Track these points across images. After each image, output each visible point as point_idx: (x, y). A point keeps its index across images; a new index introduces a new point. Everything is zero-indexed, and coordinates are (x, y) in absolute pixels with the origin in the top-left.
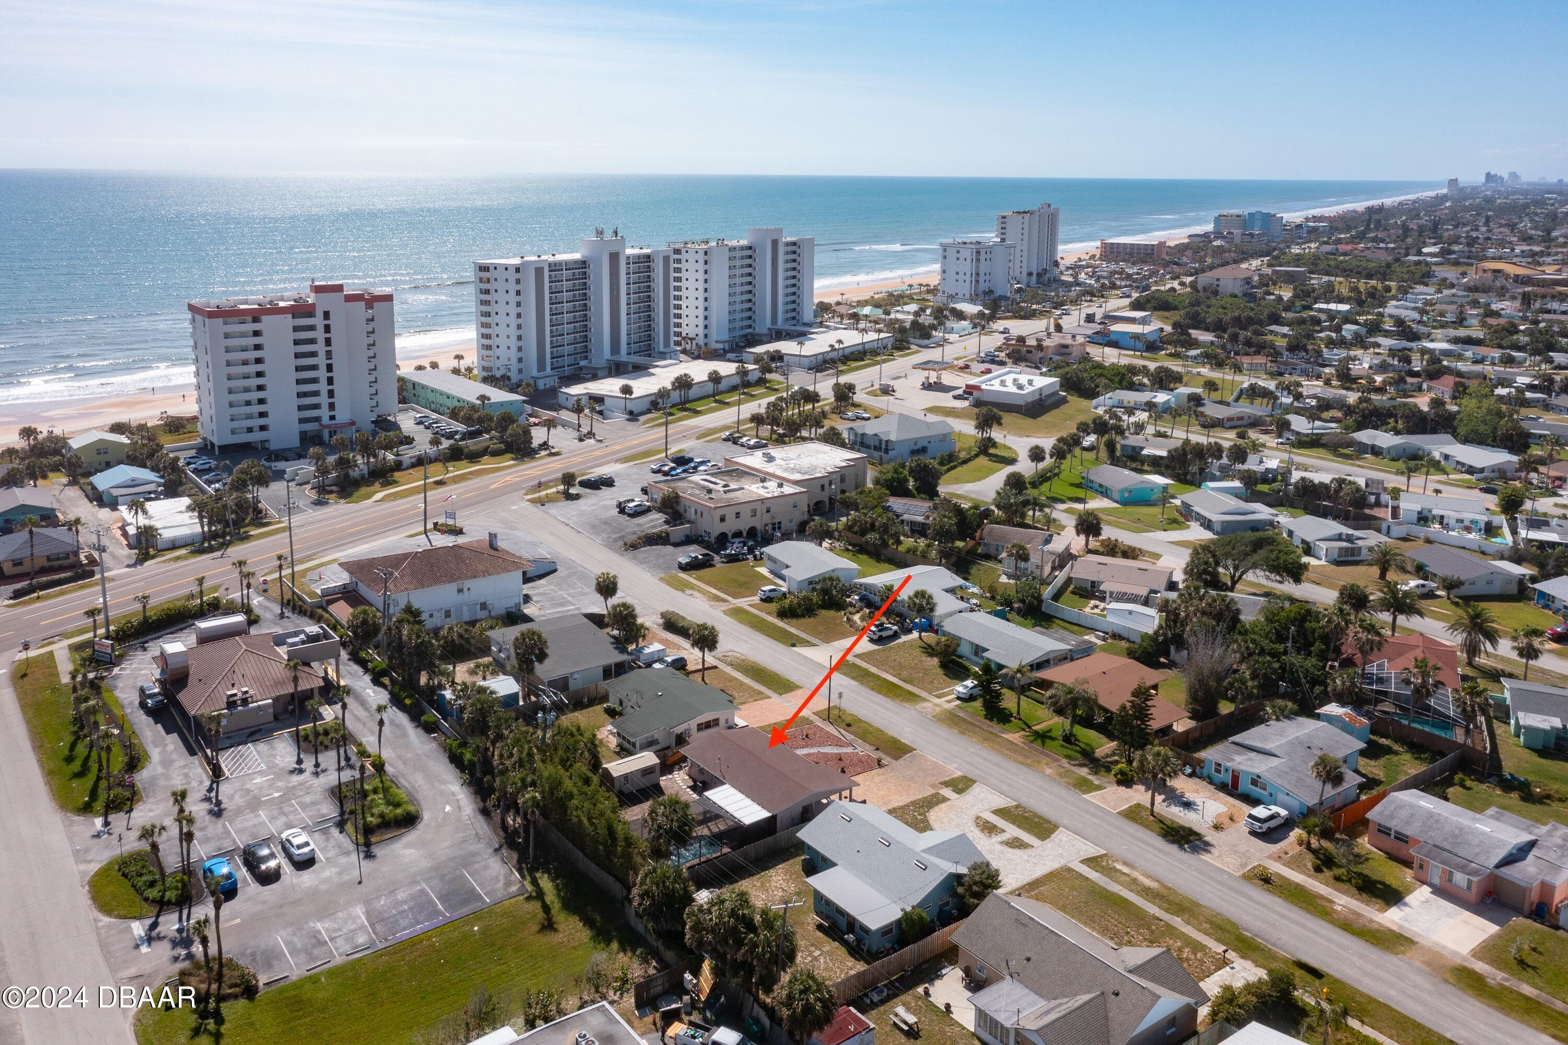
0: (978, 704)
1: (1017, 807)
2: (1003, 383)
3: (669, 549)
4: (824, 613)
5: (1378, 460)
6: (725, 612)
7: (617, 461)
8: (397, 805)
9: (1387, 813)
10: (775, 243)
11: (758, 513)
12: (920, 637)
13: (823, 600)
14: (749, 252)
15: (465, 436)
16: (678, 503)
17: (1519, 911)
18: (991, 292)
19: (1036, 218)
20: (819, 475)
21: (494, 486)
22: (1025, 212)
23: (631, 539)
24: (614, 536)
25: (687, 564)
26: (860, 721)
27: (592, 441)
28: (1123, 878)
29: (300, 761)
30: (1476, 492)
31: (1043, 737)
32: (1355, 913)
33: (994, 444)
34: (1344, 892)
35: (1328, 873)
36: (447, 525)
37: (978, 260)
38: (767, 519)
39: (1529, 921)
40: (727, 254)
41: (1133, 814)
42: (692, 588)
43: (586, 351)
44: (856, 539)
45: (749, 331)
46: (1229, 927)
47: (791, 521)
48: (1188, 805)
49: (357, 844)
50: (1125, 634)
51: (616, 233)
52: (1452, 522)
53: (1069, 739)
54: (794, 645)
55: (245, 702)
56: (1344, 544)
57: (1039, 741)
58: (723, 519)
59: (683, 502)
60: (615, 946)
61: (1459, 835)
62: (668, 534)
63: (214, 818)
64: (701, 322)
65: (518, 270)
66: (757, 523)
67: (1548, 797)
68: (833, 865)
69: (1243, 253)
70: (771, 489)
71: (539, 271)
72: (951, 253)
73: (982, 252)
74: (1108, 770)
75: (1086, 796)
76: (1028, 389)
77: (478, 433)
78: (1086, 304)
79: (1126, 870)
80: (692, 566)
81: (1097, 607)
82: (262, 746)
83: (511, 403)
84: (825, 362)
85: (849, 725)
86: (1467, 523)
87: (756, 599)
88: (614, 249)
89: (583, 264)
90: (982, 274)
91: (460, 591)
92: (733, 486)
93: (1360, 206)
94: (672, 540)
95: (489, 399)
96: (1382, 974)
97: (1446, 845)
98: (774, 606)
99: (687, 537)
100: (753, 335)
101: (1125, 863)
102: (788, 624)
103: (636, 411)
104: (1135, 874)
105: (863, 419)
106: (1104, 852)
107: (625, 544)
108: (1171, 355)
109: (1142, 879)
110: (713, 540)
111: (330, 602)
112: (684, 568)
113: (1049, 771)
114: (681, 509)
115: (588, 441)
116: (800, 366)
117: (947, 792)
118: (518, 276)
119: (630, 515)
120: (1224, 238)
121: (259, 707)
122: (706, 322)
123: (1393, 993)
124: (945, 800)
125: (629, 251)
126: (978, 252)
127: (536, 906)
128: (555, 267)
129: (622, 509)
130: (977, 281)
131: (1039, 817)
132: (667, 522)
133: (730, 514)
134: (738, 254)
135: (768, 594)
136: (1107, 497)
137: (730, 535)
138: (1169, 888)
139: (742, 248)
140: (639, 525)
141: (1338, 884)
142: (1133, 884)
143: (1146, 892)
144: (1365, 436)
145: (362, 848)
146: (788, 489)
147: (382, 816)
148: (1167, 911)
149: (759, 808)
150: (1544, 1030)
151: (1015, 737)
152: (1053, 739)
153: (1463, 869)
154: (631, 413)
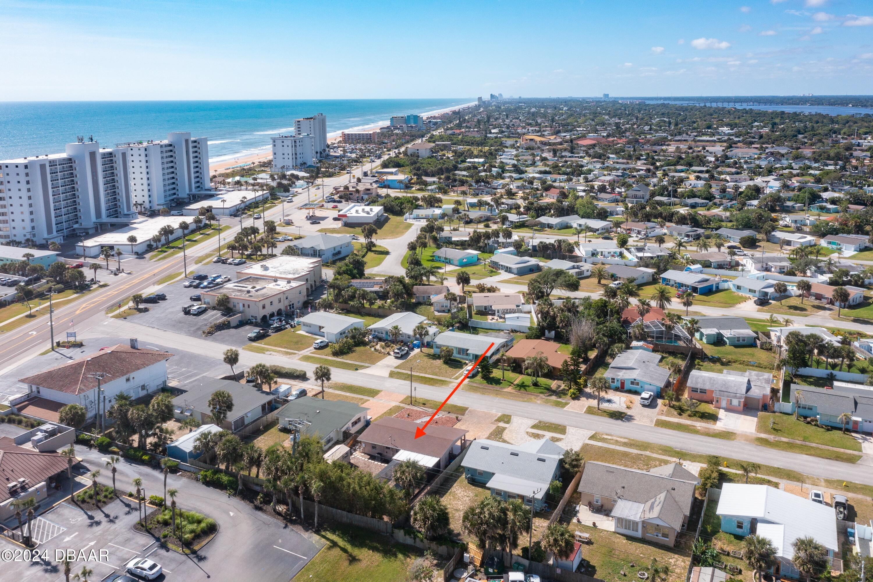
0: (479, 378)
1: (540, 422)
2: (357, 211)
3: (233, 331)
4: (357, 349)
5: (552, 230)
6: (300, 359)
7: (154, 284)
8: (199, 522)
9: (694, 382)
10: (187, 141)
11: (282, 300)
12: (421, 351)
13: (355, 342)
14: (170, 148)
15: (28, 283)
16: (228, 302)
17: (758, 410)
18: (305, 163)
19: (317, 121)
20: (304, 274)
21: (78, 312)
22: (311, 118)
23: (207, 329)
24: (193, 329)
25: (255, 337)
26: (429, 401)
27: (123, 274)
28: (611, 441)
29: (91, 517)
30: (601, 240)
31: (522, 386)
32: (706, 428)
33: (374, 245)
34: (697, 421)
35: (685, 415)
36: (69, 342)
37: (295, 146)
38: (287, 303)
39: (763, 413)
40: (159, 150)
41: (590, 411)
42: (268, 350)
43: (76, 219)
44: (344, 306)
45: (175, 196)
46: (668, 449)
47: (299, 302)
48: (609, 401)
49: (187, 555)
50: (517, 329)
51: (92, 140)
52: (606, 254)
53: (536, 384)
54: (357, 369)
55: (24, 488)
56: (577, 270)
57: (522, 389)
58: (264, 307)
59: (232, 301)
60: (400, 556)
61: (725, 383)
62: (229, 322)
63: (53, 574)
64: (146, 193)
65: (26, 167)
66: (282, 306)
67: (729, 362)
68: (494, 474)
69: (413, 136)
70: (283, 286)
71: (43, 167)
72: (279, 143)
73: (297, 141)
74: (565, 394)
75: (565, 409)
76: (372, 214)
77: (37, 279)
78: (355, 167)
79: (609, 437)
80: (258, 338)
81: (493, 319)
82: (49, 516)
83: (48, 257)
84: (238, 210)
85: (424, 404)
86: (612, 253)
87: (312, 348)
88: (92, 150)
89: (70, 160)
90: (298, 154)
91: (128, 380)
92: (258, 287)
93: (448, 110)
94: (232, 325)
95: (33, 256)
96: (736, 450)
97: (723, 389)
98: (328, 350)
99: (240, 321)
100: (178, 199)
101: (607, 434)
102: (343, 358)
103: (140, 252)
104: (615, 438)
105: (288, 240)
106: (594, 432)
107: (204, 333)
108: (419, 190)
109: (619, 439)
110: (259, 320)
111: (20, 409)
112: (252, 340)
113: (539, 402)
114: (231, 305)
115: (120, 275)
116: (224, 214)
117: (502, 424)
118: (27, 171)
119: (194, 315)
120: (399, 129)
121: (37, 489)
122: (150, 193)
123: (745, 456)
124: (504, 429)
125: (101, 151)
126: (295, 142)
127: (336, 551)
128: (52, 163)
129: (187, 312)
130: (296, 158)
131: (554, 424)
132: (223, 315)
133: (267, 303)
134: (164, 149)
135: (320, 345)
136: (453, 265)
137: (268, 316)
138: (633, 440)
139: (166, 146)
140: (205, 320)
141: (692, 418)
142: (617, 442)
143: (625, 444)
144: (543, 219)
145: (191, 556)
146: (294, 284)
147: (192, 531)
148: (640, 450)
149: (430, 457)
150: (802, 453)
151: (509, 389)
152: (529, 386)
153: (735, 397)
154: (137, 253)
